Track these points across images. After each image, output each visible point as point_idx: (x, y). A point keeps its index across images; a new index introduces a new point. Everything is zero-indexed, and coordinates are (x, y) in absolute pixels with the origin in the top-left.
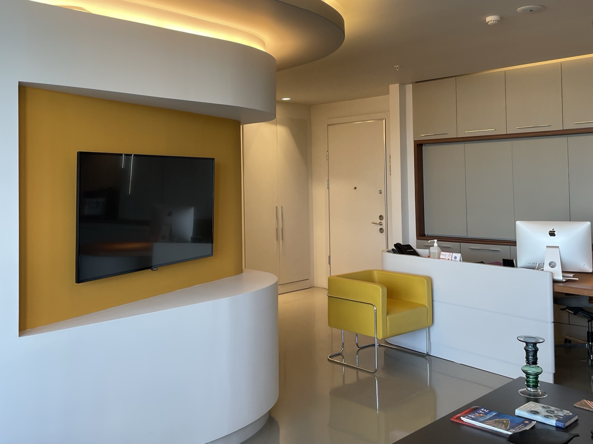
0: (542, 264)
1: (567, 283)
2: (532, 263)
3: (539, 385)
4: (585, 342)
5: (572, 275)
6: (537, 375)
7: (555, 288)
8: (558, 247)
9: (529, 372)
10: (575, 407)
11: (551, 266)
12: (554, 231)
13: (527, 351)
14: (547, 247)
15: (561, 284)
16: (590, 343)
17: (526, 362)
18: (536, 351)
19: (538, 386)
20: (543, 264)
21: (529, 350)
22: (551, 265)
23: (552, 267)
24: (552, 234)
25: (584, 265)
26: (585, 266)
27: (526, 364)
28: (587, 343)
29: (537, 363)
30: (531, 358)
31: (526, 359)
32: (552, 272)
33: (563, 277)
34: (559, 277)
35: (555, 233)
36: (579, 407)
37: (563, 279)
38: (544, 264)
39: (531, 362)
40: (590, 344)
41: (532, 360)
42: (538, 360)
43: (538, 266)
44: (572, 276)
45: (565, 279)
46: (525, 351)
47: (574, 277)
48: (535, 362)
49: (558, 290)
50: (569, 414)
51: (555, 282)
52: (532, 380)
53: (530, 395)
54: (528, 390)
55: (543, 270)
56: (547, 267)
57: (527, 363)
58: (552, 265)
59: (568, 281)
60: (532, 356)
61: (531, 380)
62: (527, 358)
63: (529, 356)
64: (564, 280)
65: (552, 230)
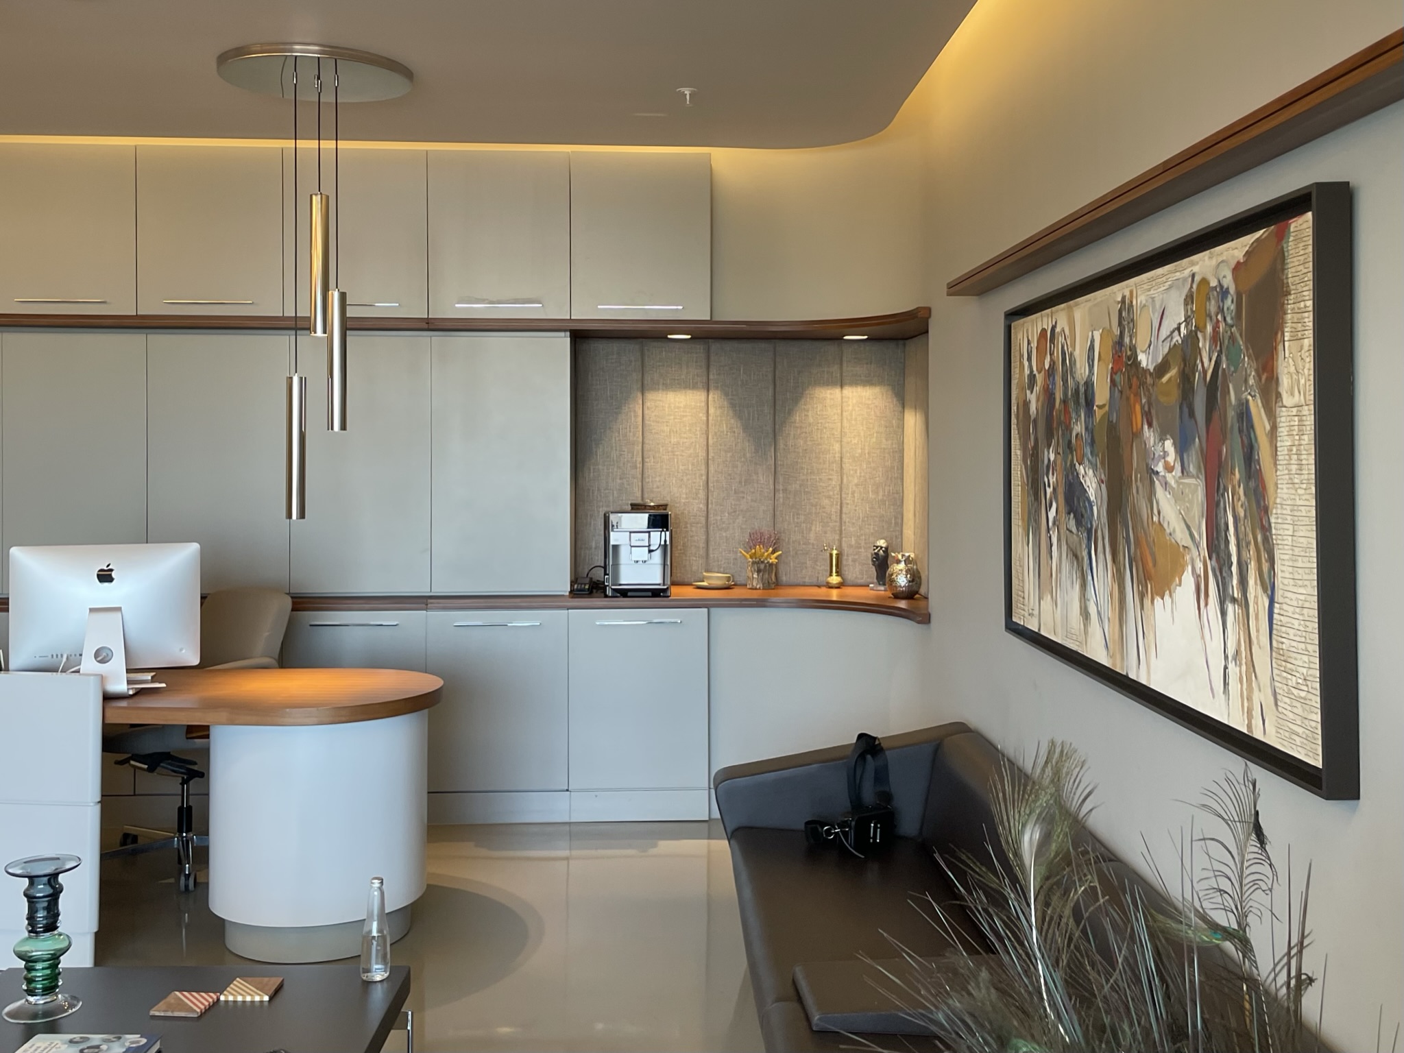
0: (75, 655)
1: (136, 699)
2: (50, 656)
3: (60, 984)
4: (173, 835)
5: (148, 676)
6: (55, 958)
7: (108, 714)
8: (119, 609)
9: (34, 954)
10: (154, 1017)
11: (99, 659)
12: (111, 570)
13: (31, 899)
14: (92, 610)
15: (124, 704)
16: (184, 835)
17: (27, 928)
18: (56, 892)
19: (57, 986)
20: (78, 655)
21: (38, 895)
22: (98, 657)
23: (102, 662)
24: (105, 577)
25: (181, 650)
26: (184, 651)
27: (26, 934)
28: (177, 835)
29: (58, 925)
30: (41, 915)
31: (27, 922)
32: (102, 676)
33: (129, 682)
34: (120, 686)
35: (114, 575)
36: (162, 1014)
37: (128, 689)
38: (81, 655)
39: (41, 926)
40: (183, 837)
41: (45, 922)
42: (60, 918)
43: (65, 663)
44: (150, 678)
45: (132, 689)
46: (26, 899)
47: (153, 680)
48: (51, 927)
49: (114, 719)
50: (138, 1042)
51: (108, 698)
52: (41, 974)
53: (35, 1016)
54: (30, 1003)
55: (78, 671)
56: (89, 664)
57: (30, 932)
58: (102, 656)
59: (140, 692)
60: (44, 909)
61: (38, 975)
62: (31, 918)
63: (37, 912)
64: (131, 692)
65: (106, 568)
